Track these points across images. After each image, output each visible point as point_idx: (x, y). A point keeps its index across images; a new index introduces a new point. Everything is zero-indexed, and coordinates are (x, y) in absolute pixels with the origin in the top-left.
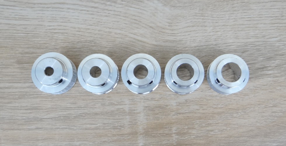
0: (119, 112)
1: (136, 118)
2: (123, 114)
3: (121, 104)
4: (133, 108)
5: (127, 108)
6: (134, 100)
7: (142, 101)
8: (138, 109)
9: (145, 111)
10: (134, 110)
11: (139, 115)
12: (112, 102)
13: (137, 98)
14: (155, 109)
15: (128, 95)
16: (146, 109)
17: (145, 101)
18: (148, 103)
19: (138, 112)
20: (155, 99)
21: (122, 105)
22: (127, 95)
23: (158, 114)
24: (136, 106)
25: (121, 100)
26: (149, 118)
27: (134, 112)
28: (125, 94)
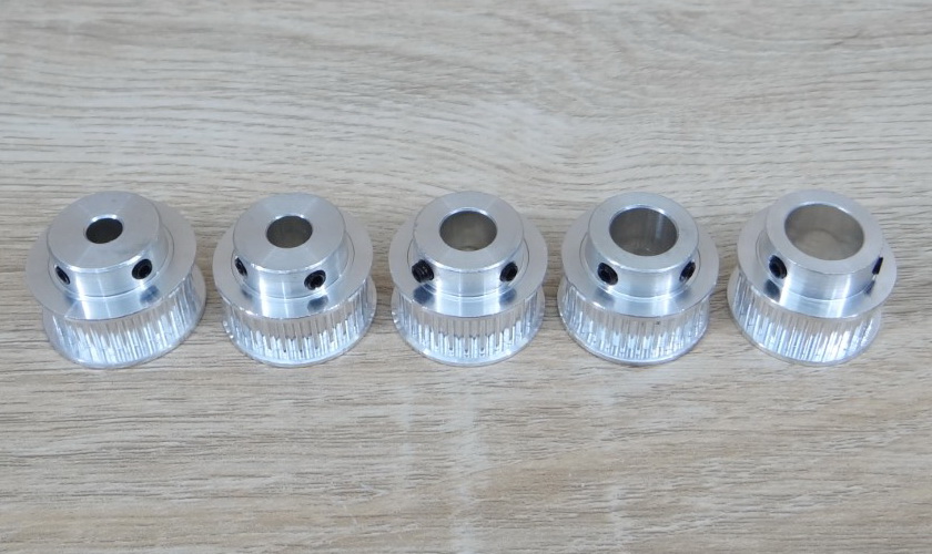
0: (369, 429)
1: (440, 453)
2: (387, 438)
3: (379, 401)
4: (431, 417)
5: (402, 416)
6: (437, 386)
7: (470, 389)
8: (452, 417)
9: (483, 426)
10: (437, 423)
11: (454, 440)
12: (339, 393)
13: (450, 379)
14: (524, 419)
15: (411, 371)
16: (487, 418)
17: (482, 389)
18: (492, 396)
19: (453, 429)
20: (524, 384)
21: (382, 404)
22: (406, 371)
23: (538, 436)
24: (441, 407)
25: (378, 388)
26: (499, 451)
27: (435, 428)
28: (396, 368)
